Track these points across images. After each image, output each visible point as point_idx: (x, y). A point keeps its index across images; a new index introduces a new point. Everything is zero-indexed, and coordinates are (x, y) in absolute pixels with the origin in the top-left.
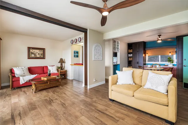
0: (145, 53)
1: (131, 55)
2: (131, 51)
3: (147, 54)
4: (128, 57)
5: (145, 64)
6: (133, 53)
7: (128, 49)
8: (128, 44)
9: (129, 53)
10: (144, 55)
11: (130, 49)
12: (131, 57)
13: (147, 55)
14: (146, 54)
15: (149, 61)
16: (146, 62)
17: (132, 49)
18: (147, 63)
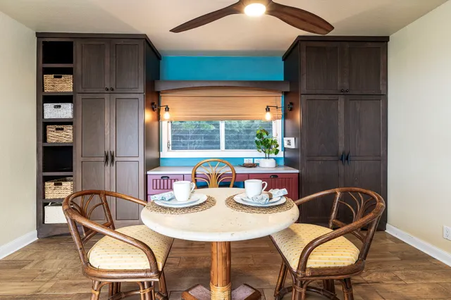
0: (155, 106)
1: (66, 111)
2: (65, 85)
3: (167, 109)
4: (44, 125)
5: (154, 163)
6: (79, 98)
7: (43, 71)
8: (39, 35)
9: (47, 98)
10: (148, 116)
11: (58, 73)
12: (60, 124)
13: (166, 116)
14: (163, 110)
15: (175, 145)
16: (159, 150)
17: (69, 71)
18: (166, 153)
